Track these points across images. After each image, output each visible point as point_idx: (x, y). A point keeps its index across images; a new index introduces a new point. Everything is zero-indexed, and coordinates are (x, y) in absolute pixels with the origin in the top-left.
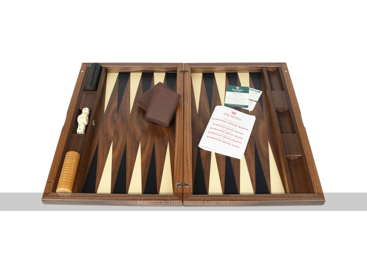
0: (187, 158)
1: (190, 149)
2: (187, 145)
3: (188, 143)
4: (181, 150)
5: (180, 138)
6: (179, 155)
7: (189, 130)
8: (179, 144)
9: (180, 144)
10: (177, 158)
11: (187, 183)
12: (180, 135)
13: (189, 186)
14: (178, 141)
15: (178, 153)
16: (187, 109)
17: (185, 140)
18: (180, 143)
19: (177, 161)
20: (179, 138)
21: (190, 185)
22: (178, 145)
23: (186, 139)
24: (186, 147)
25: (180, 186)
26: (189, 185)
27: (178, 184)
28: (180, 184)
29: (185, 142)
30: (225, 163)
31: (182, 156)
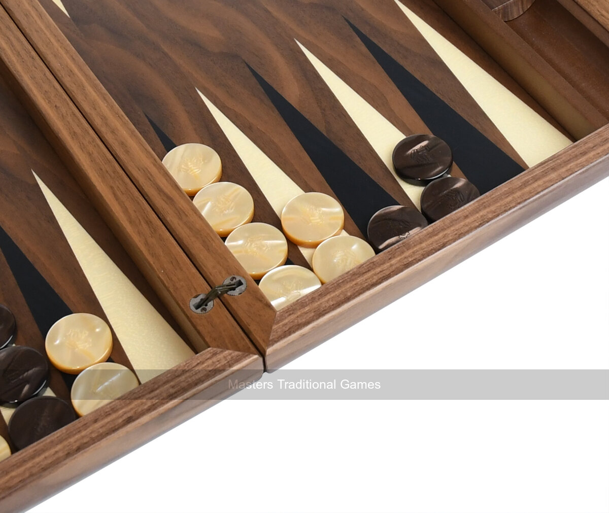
0: (160, 190)
1: (149, 153)
2: (123, 144)
3: (124, 133)
4: (115, 172)
5: (78, 130)
6: (119, 193)
7: (95, 87)
8: (90, 154)
9: (95, 154)
10: (126, 211)
11: (227, 281)
12: (69, 119)
13: (242, 288)
14: (82, 147)
15: (112, 188)
16: (26, 15)
17: (103, 130)
18: (91, 148)
19: (131, 222)
20: (74, 135)
21: (243, 281)
22: (93, 160)
23: (107, 124)
24: (127, 152)
25: (210, 304)
26: (240, 283)
27: (198, 300)
28: (202, 297)
29: (109, 137)
30: (296, 143)
31: (137, 193)
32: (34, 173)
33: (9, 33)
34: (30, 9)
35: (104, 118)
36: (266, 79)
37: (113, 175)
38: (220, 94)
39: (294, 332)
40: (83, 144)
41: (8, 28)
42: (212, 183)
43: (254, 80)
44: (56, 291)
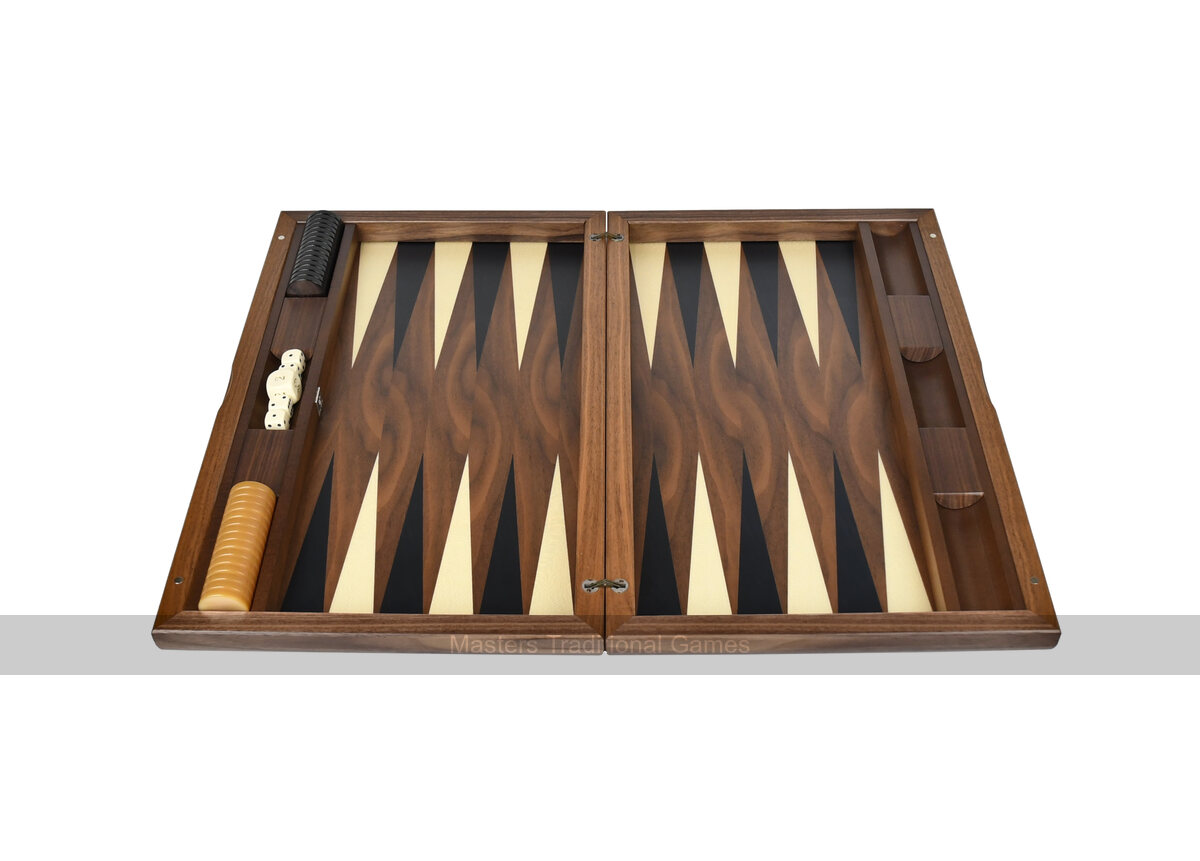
0: (618, 503)
1: (629, 476)
2: (616, 463)
3: (622, 456)
4: (598, 477)
5: (595, 440)
6: (591, 493)
7: (625, 419)
8: (591, 459)
9: (595, 461)
10: (587, 505)
11: (617, 581)
12: (595, 431)
13: (624, 589)
14: (590, 452)
15: (589, 487)
16: (616, 353)
17: (611, 449)
18: (594, 456)
19: (585, 513)
20: (590, 442)
21: (627, 586)
22: (590, 465)
23: (615, 446)
24: (615, 469)
25: (596, 589)
26: (624, 587)
27: (590, 583)
28: (594, 582)
29: (610, 455)
30: (738, 521)
31: (602, 498)
32: (558, 458)
35: (616, 441)
36: (749, 468)
38: (712, 464)
43: (741, 466)
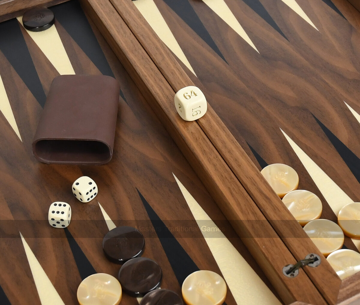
0: (261, 192)
1: (253, 167)
2: (236, 160)
3: (237, 154)
4: (231, 178)
5: (207, 149)
6: (234, 193)
7: (218, 122)
8: (215, 165)
9: (218, 166)
10: (239, 204)
11: (308, 257)
12: (201, 141)
13: (318, 262)
14: (209, 160)
15: (229, 188)
16: (172, 73)
17: (223, 150)
18: (215, 161)
19: (242, 212)
20: (204, 152)
21: (318, 258)
22: (216, 170)
23: (226, 147)
24: (239, 166)
25: (297, 272)
26: (316, 259)
27: (288, 268)
28: (291, 266)
29: (227, 156)
30: (347, 169)
31: (246, 194)
32: (174, 175)
33: (161, 84)
34: (175, 70)
35: (223, 142)
36: (326, 126)
37: (230, 180)
39: (354, 295)
40: (210, 158)
41: (161, 80)
42: (293, 190)
43: (318, 126)
44: (188, 254)
